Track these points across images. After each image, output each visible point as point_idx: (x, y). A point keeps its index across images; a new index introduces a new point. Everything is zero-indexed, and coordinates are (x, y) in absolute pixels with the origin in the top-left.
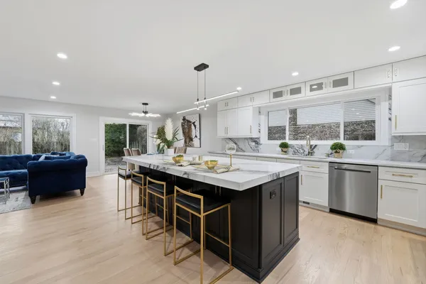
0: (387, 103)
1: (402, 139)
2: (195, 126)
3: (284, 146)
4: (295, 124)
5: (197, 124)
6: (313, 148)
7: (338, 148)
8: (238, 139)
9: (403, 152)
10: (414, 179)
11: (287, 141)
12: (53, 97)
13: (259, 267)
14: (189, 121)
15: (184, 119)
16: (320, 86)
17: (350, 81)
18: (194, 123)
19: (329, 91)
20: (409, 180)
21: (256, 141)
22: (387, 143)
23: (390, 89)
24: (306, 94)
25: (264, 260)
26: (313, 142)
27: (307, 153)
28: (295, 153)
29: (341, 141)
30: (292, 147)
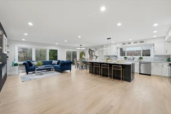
0: (153, 47)
1: (157, 56)
2: (94, 52)
3: (126, 58)
4: (122, 51)
5: (95, 51)
6: (134, 58)
7: (141, 58)
8: (110, 56)
9: (157, 59)
10: (159, 65)
11: (126, 56)
12: (57, 44)
13: (130, 79)
14: (92, 50)
15: (90, 49)
16: (136, 42)
17: (144, 42)
18: (94, 51)
19: (138, 44)
20: (158, 65)
21: (116, 57)
22: (153, 57)
23: (154, 44)
24: (132, 44)
25: (131, 79)
26: (134, 57)
27: (132, 60)
28: (128, 60)
29: (142, 56)
30: (128, 58)
